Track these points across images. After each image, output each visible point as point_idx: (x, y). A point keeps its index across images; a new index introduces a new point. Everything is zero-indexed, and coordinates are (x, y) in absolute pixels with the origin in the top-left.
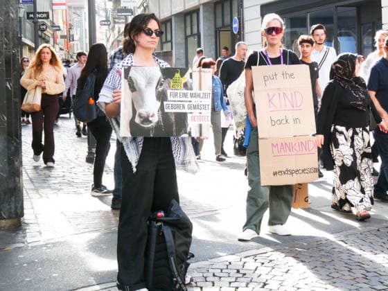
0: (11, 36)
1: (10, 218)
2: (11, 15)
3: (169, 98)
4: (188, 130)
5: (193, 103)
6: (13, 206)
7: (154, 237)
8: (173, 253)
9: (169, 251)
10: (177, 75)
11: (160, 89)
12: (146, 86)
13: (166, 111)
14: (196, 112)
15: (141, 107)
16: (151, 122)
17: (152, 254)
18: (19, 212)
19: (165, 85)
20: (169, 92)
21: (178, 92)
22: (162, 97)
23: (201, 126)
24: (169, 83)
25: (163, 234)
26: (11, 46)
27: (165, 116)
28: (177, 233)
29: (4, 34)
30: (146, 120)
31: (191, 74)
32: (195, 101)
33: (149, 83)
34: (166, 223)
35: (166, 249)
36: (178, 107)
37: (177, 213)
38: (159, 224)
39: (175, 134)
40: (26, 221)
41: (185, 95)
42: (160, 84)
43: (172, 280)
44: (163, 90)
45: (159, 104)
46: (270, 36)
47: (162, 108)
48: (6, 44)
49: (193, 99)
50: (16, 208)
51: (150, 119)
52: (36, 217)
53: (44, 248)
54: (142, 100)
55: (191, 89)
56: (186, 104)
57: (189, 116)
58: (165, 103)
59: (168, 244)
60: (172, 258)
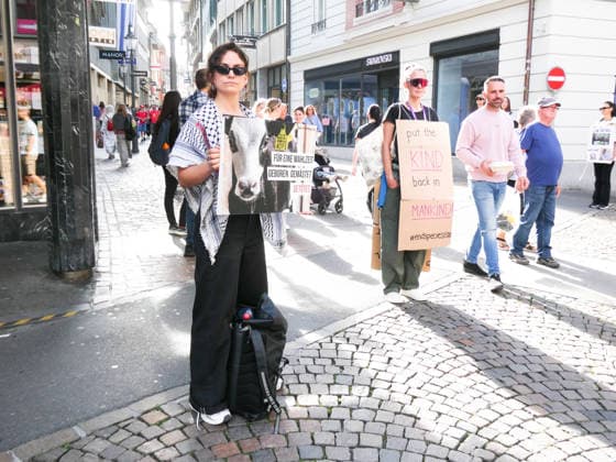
0: (77, 76)
1: (78, 269)
2: (78, 53)
3: (273, 163)
4: (290, 204)
5: (296, 169)
6: (82, 257)
7: (239, 345)
8: (263, 367)
9: (259, 363)
10: (283, 132)
11: (264, 150)
12: (249, 145)
13: (269, 179)
14: (298, 180)
15: (242, 173)
16: (252, 194)
17: (236, 366)
18: (89, 263)
19: (270, 144)
20: (273, 153)
21: (283, 154)
22: (265, 160)
23: (302, 198)
24: (274, 143)
25: (251, 342)
26: (78, 87)
27: (267, 185)
28: (269, 338)
29: (69, 73)
30: (247, 191)
31: (296, 132)
32: (299, 166)
33: (252, 141)
34: (254, 327)
35: (254, 359)
36: (282, 174)
37: (268, 312)
38: (246, 328)
39: (276, 208)
40: (99, 269)
41: (289, 158)
42: (264, 143)
43: (262, 401)
44: (267, 151)
45: (262, 169)
46: (415, 89)
47: (265, 175)
48: (72, 85)
49: (296, 164)
50: (86, 259)
51: (252, 189)
52: (111, 264)
53: (110, 314)
54: (244, 163)
55: (295, 151)
56: (289, 170)
57: (292, 185)
58: (268, 168)
59: (258, 355)
60: (263, 374)
